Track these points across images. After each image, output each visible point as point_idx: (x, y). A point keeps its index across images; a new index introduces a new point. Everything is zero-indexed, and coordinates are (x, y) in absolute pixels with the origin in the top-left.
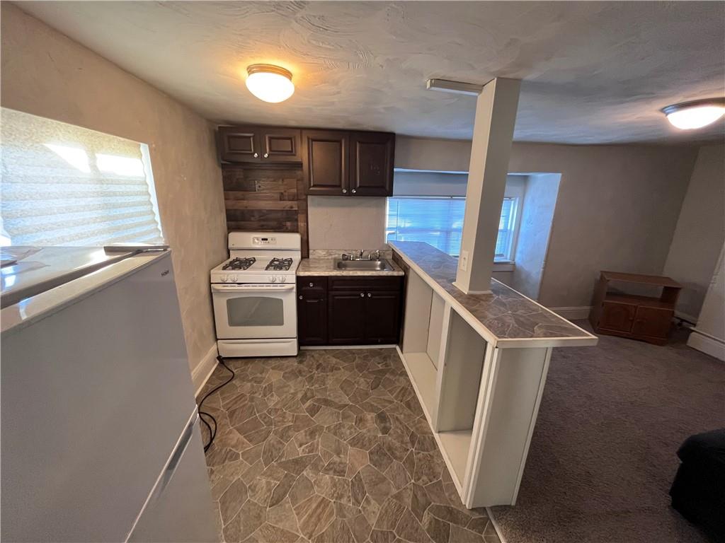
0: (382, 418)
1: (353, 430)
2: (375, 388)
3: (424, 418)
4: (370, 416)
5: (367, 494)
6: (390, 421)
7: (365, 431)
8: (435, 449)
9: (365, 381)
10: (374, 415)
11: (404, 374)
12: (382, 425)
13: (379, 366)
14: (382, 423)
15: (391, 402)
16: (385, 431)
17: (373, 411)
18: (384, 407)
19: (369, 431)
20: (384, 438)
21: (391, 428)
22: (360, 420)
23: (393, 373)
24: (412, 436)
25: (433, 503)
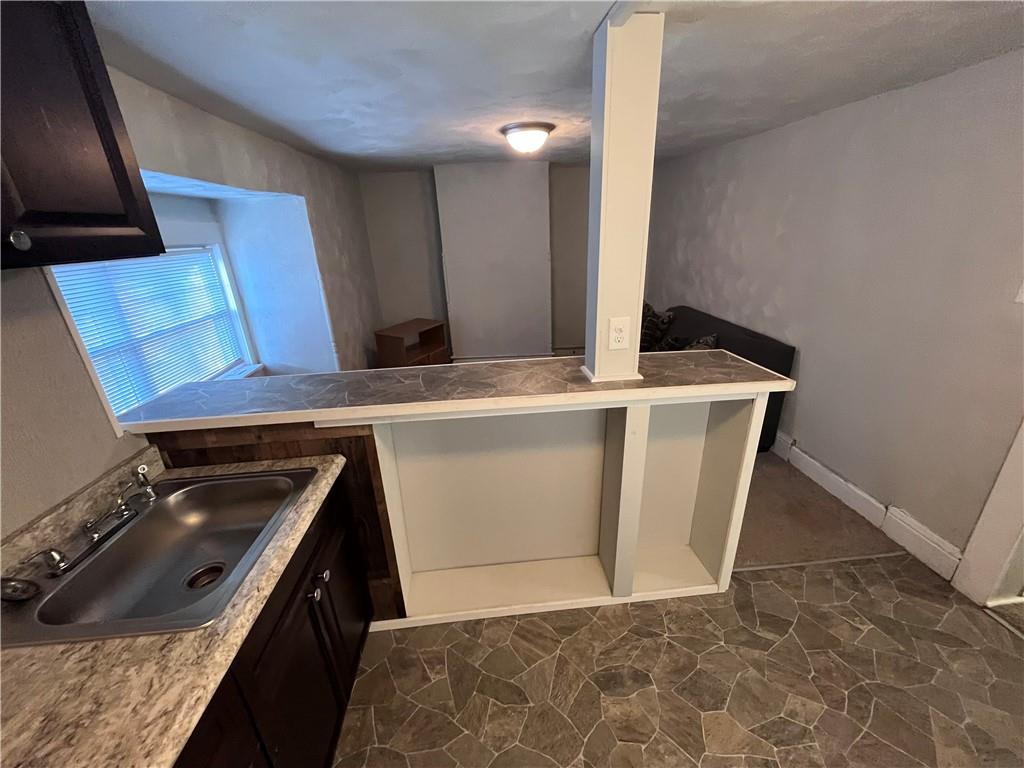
0: (610, 682)
1: (661, 747)
2: (520, 693)
3: (594, 610)
4: (612, 708)
5: (782, 715)
6: (616, 668)
7: (655, 721)
8: (652, 605)
9: (492, 718)
10: (605, 700)
11: (474, 627)
12: (629, 683)
13: (434, 678)
14: (623, 685)
15: (562, 662)
16: (641, 678)
17: (594, 703)
18: (578, 675)
19: (652, 710)
20: (659, 683)
21: (632, 667)
22: (630, 730)
23: (468, 650)
24: (637, 632)
25: (741, 624)
